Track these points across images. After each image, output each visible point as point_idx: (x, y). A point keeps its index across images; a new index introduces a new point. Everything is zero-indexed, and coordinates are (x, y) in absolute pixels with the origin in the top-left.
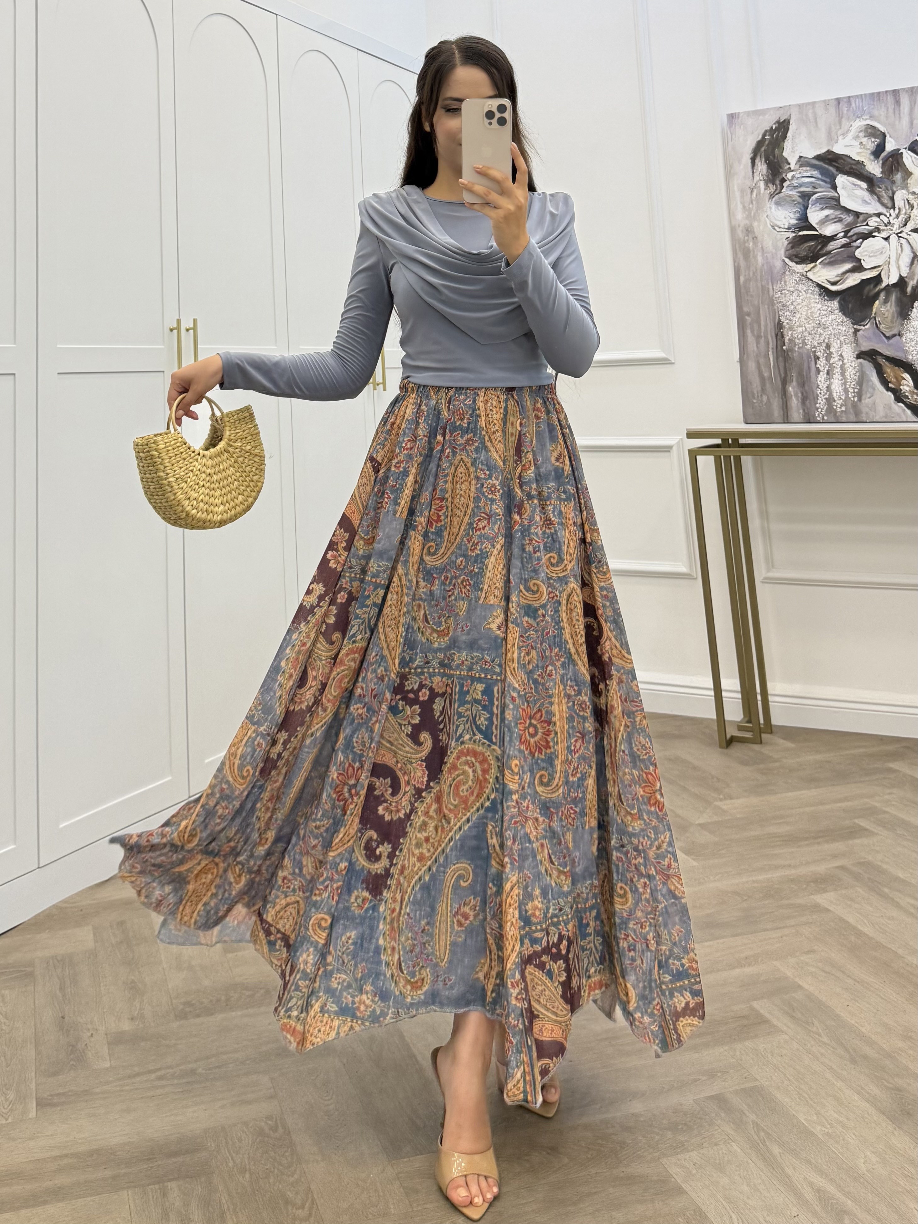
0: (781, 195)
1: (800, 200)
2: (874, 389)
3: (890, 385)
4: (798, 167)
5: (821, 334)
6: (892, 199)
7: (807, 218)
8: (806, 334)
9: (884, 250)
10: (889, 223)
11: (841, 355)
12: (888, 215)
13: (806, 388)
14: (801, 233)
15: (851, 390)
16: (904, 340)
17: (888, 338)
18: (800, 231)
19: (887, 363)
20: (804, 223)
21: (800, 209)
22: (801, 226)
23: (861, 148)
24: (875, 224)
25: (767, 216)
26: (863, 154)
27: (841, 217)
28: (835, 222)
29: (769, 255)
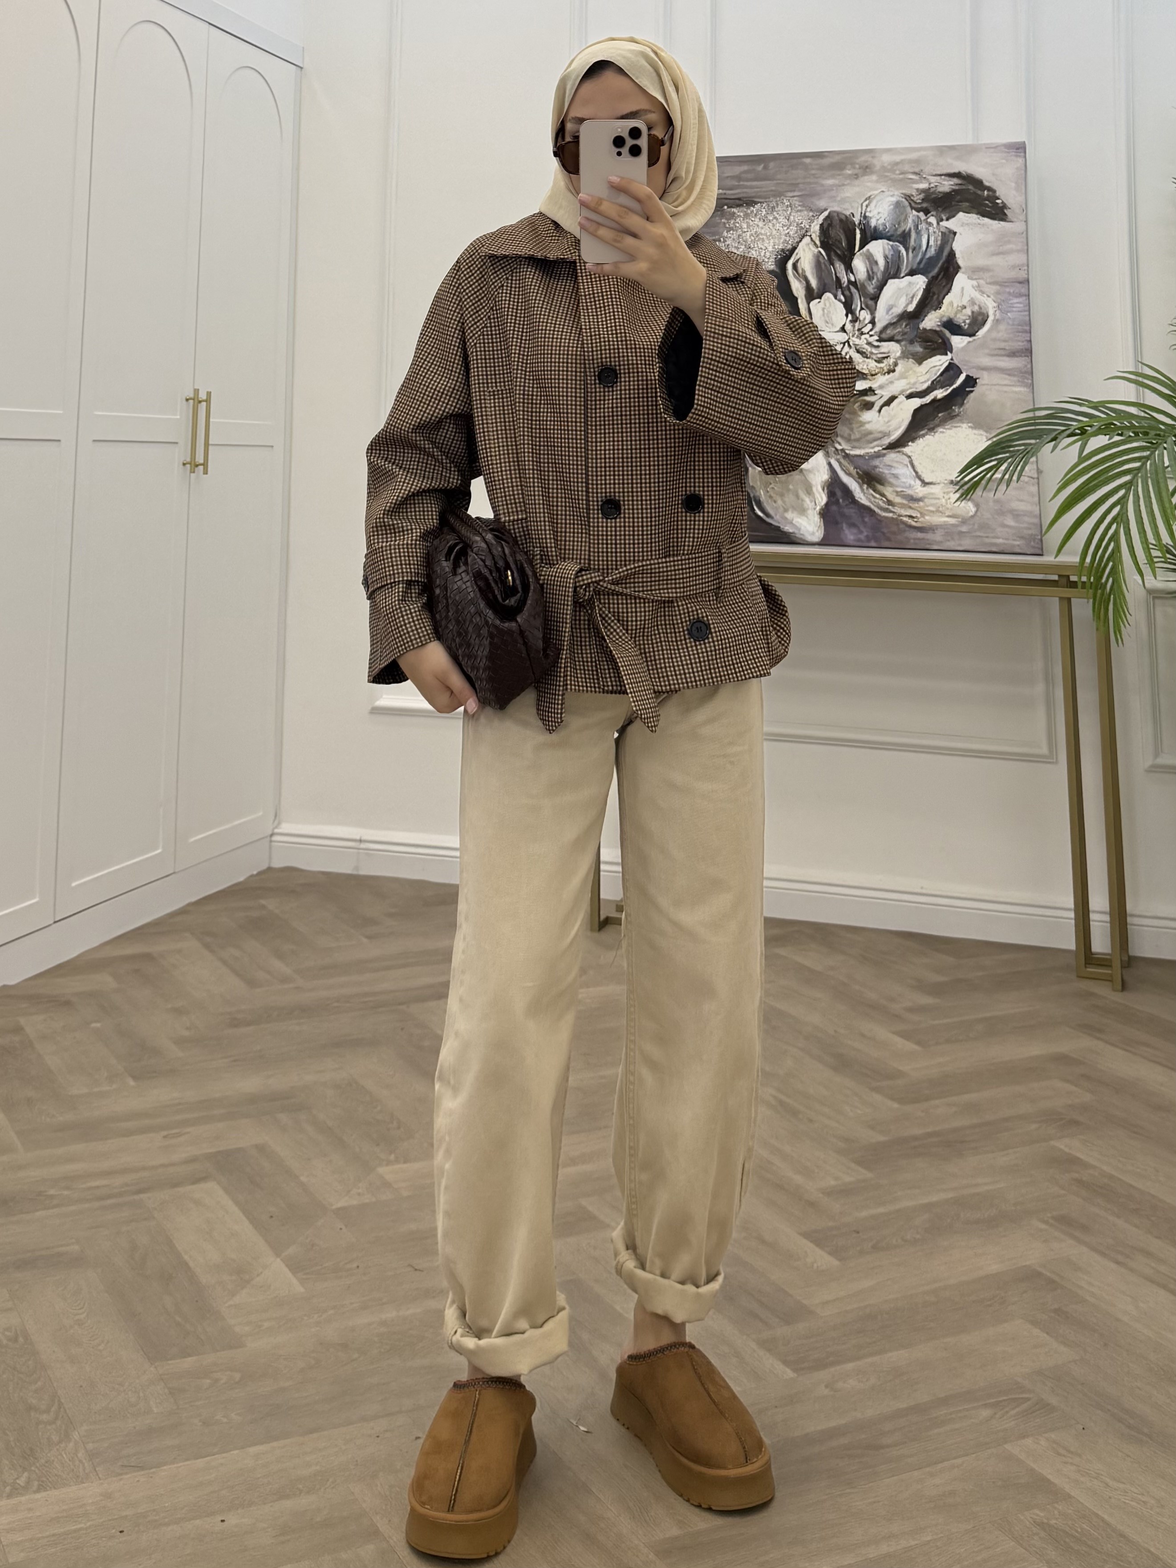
0: (909, 209)
1: (899, 232)
4: (942, 230)
6: (891, 339)
7: (876, 239)
10: (862, 334)
12: (871, 333)
14: (858, 231)
18: (861, 230)
20: (871, 235)
21: (888, 232)
22: (867, 231)
23: (958, 306)
24: (861, 318)
25: (883, 191)
26: (950, 308)
27: (873, 278)
28: (868, 271)
29: (833, 193)
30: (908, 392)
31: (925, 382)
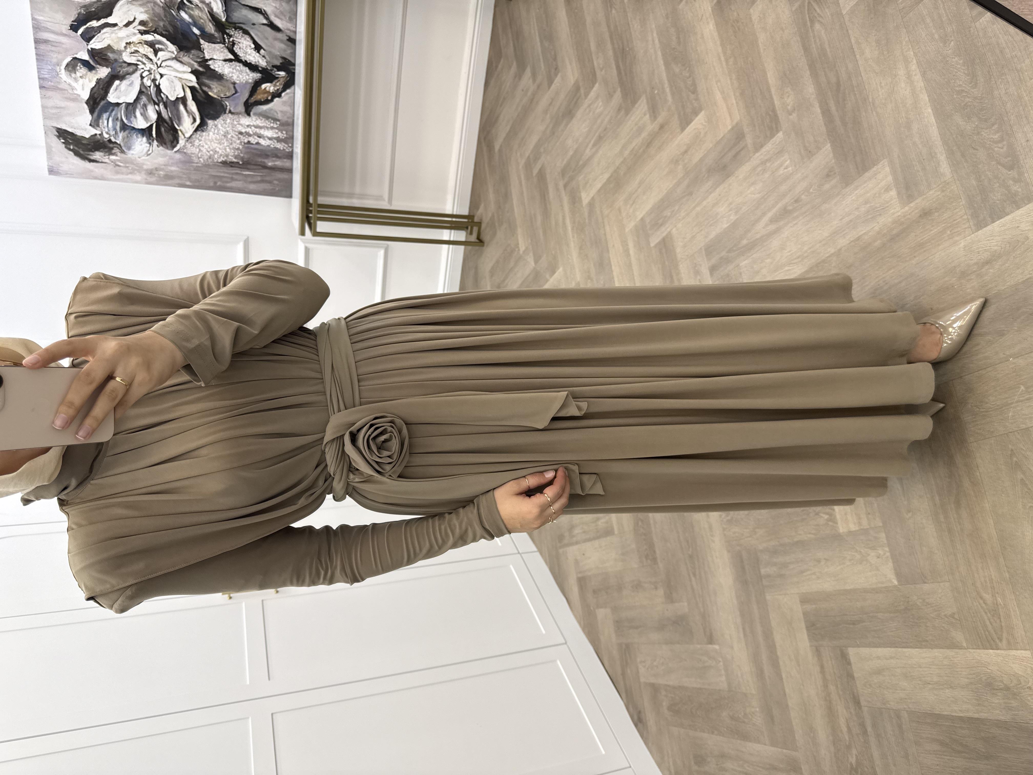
0: (122, 144)
1: (127, 132)
2: (271, 109)
3: (269, 98)
4: (99, 129)
5: (232, 136)
6: (130, 64)
7: (142, 130)
8: (231, 147)
9: (171, 80)
10: (149, 71)
11: (248, 126)
12: (143, 70)
13: (269, 153)
14: (154, 135)
15: (272, 125)
16: (238, 82)
17: (236, 92)
18: (152, 137)
19: (254, 97)
20: (146, 132)
21: (134, 133)
22: (148, 135)
23: (85, 78)
24: (150, 81)
25: (139, 158)
26: (91, 77)
27: (143, 105)
28: (147, 110)
29: (171, 161)
30: (116, 28)
31: (105, 33)
